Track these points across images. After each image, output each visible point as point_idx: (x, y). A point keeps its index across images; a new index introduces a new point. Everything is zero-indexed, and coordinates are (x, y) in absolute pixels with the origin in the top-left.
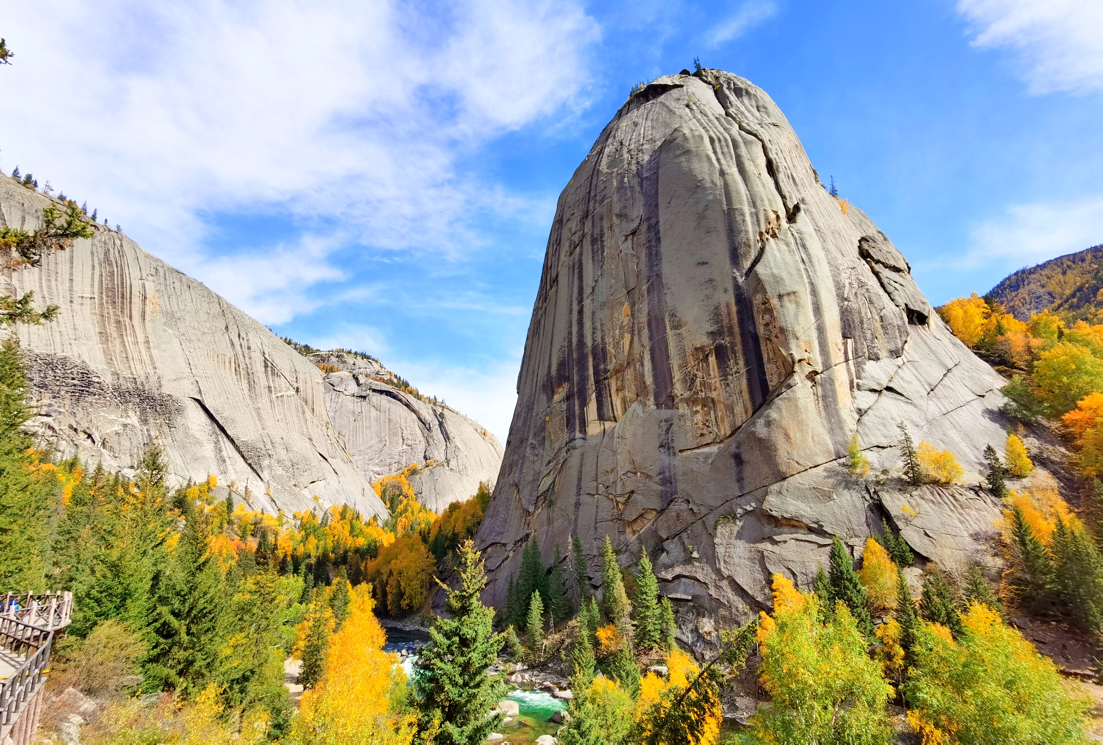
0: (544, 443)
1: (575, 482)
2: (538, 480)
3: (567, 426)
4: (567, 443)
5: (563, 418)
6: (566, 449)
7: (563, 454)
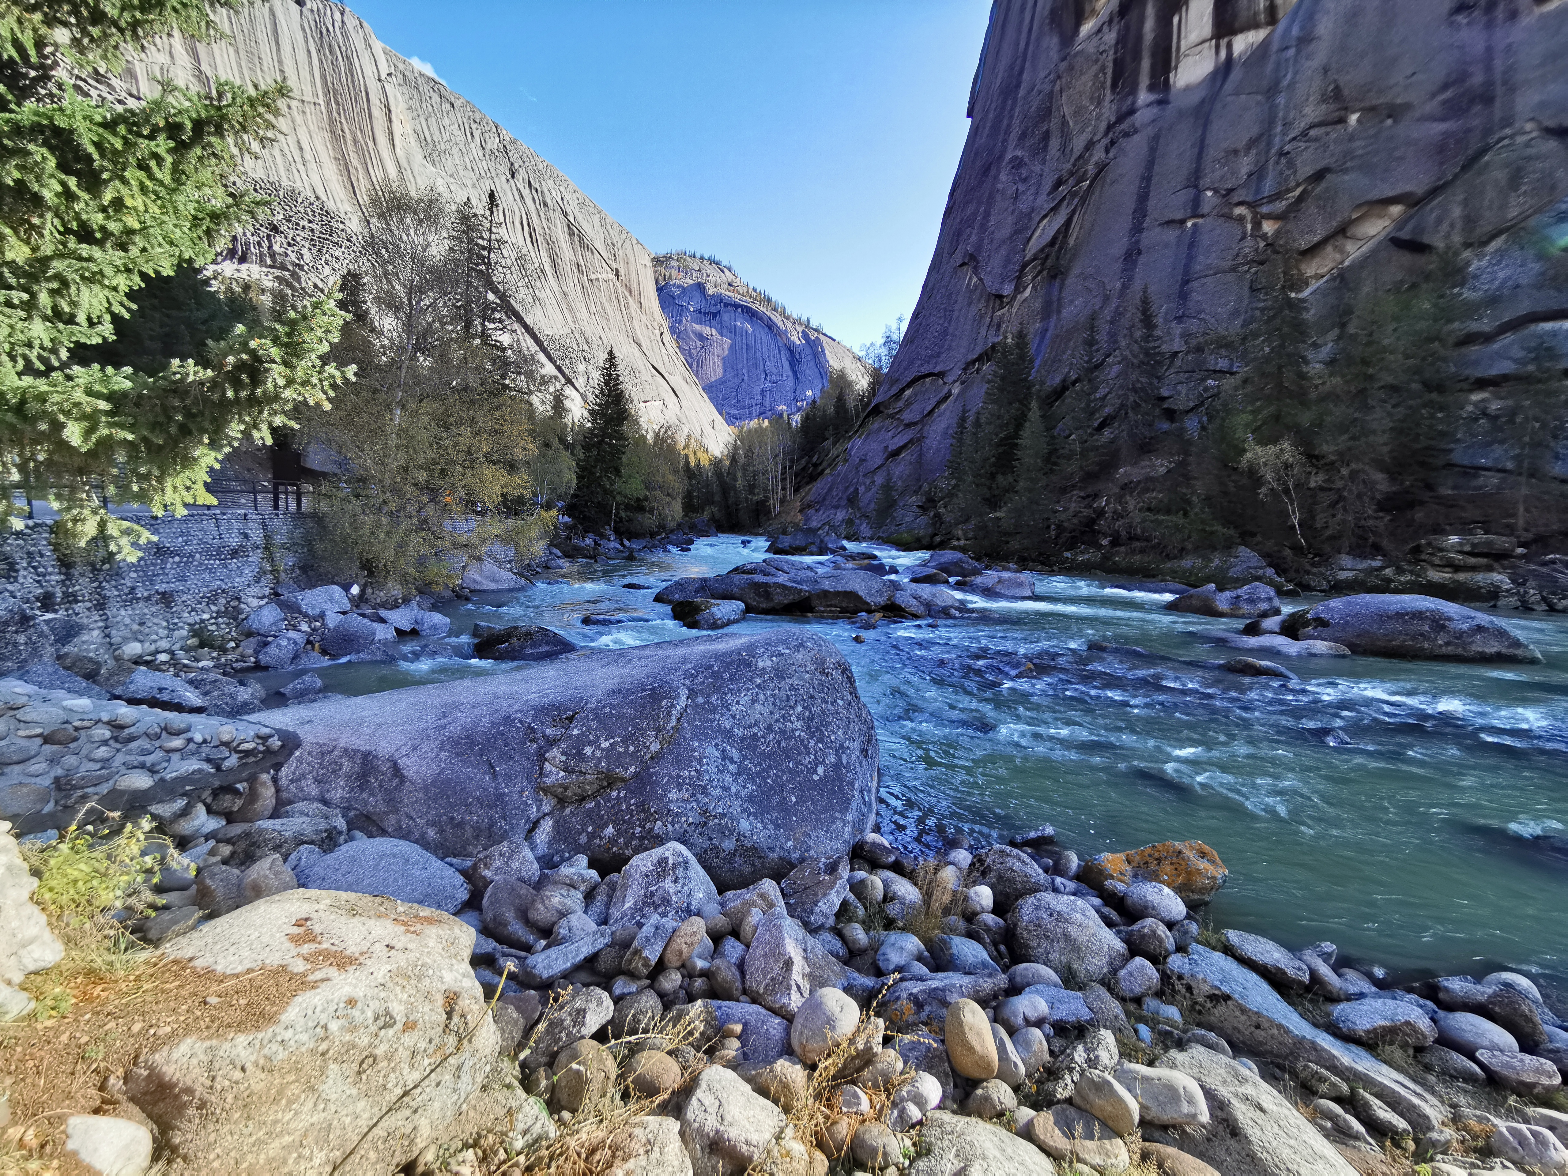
0: (1046, 146)
1: (1129, 204)
2: (1027, 228)
3: (1114, 86)
4: (1110, 128)
5: (1103, 69)
6: (1105, 141)
7: (1098, 154)
